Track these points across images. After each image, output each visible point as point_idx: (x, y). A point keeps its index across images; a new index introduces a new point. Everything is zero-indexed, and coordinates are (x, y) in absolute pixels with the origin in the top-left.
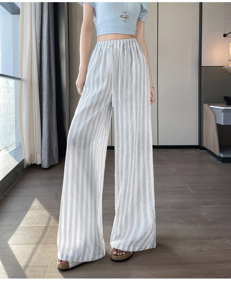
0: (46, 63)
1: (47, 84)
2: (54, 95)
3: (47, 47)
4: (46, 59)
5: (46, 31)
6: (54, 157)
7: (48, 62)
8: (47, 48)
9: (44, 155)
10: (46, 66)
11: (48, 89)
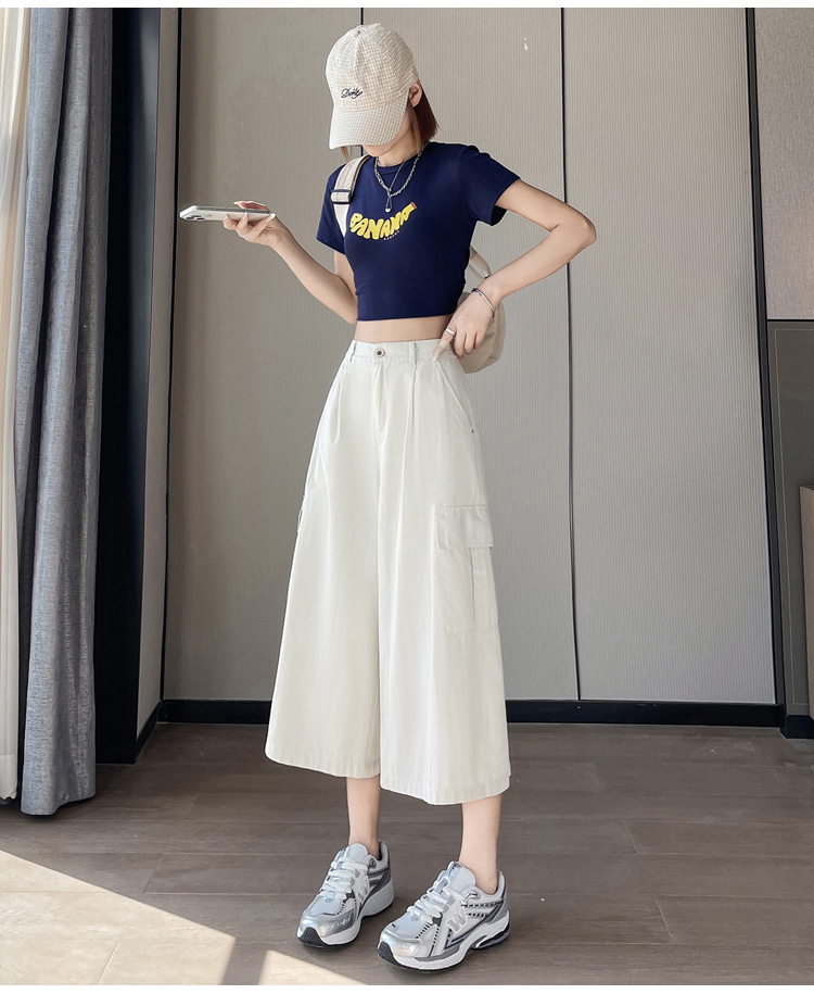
0: (69, 322)
1: (64, 408)
2: (88, 454)
3: (75, 254)
4: (70, 305)
5: (76, 185)
6: (72, 765)
7: (74, 316)
8: (75, 259)
9: (35, 759)
10: (68, 334)
11: (68, 431)
